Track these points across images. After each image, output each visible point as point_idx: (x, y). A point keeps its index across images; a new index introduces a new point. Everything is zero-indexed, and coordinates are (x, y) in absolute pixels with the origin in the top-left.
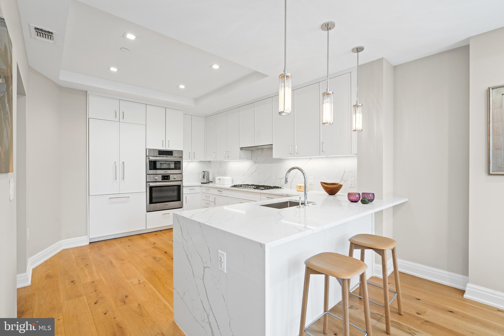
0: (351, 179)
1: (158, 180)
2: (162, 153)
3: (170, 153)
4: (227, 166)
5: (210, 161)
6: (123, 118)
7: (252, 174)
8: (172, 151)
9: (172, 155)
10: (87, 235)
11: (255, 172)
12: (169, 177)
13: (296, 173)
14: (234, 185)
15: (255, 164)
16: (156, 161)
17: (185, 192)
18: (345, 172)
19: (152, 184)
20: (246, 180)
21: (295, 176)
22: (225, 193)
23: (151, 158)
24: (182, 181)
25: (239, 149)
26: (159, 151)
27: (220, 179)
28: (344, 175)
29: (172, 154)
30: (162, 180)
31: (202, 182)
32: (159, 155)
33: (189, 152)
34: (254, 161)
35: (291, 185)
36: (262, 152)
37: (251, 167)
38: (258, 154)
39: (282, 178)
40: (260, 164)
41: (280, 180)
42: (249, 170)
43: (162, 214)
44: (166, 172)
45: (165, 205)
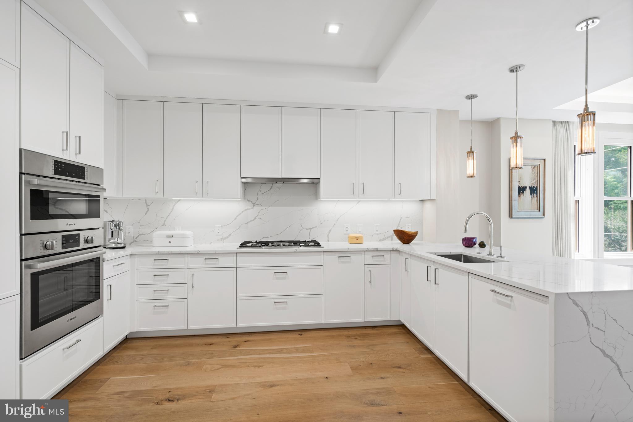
0: (409, 225)
1: (53, 250)
2: (62, 168)
3: (78, 171)
4: (172, 210)
7: (247, 223)
8: (84, 168)
9: (84, 179)
11: (253, 220)
12: (77, 237)
13: (337, 220)
15: (254, 206)
16: (48, 192)
17: (106, 273)
18: (401, 218)
19: (41, 266)
20: (230, 235)
21: (335, 224)
26: (55, 161)
27: (172, 236)
28: (400, 221)
29: (85, 176)
30: (63, 248)
32: (55, 174)
34: (251, 202)
35: (328, 237)
36: (272, 187)
37: (244, 211)
38: (260, 191)
39: (312, 228)
40: (267, 207)
41: (309, 230)
42: (238, 216)
43: (62, 348)
44: (72, 224)
45: (68, 321)
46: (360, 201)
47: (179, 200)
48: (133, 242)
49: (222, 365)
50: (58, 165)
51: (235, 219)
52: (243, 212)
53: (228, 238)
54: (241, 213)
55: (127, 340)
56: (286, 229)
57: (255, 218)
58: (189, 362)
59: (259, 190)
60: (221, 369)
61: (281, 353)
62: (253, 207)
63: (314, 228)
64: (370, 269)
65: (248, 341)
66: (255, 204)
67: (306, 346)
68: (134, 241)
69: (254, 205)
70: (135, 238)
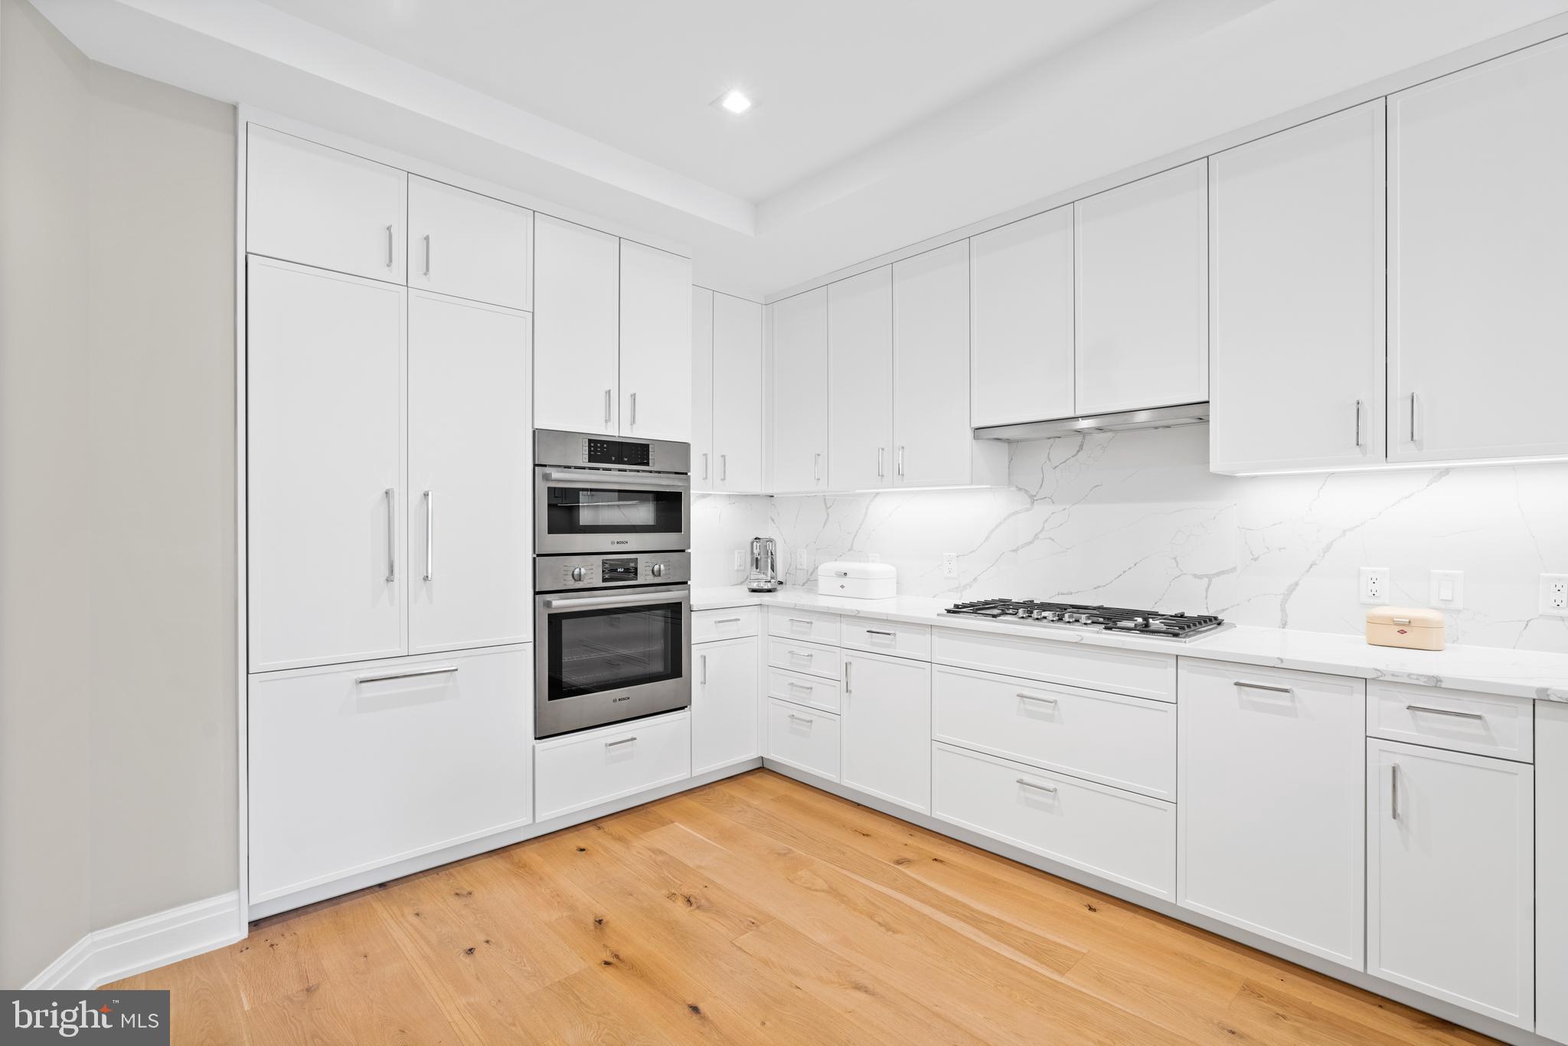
1: (585, 582)
2: (604, 451)
3: (636, 453)
4: (866, 516)
5: (772, 496)
6: (427, 269)
7: (1015, 551)
8: (647, 446)
9: (647, 464)
10: (237, 887)
11: (1031, 542)
12: (633, 565)
13: (1327, 549)
14: (956, 606)
15: (1033, 503)
16: (577, 490)
17: (699, 630)
19: (560, 603)
20: (975, 579)
21: (1312, 564)
22: (906, 643)
23: (556, 474)
24: (686, 583)
25: (969, 434)
26: (590, 441)
27: (845, 574)
29: (648, 459)
30: (604, 580)
31: (755, 586)
32: (590, 461)
33: (705, 455)
34: (1026, 491)
35: (1283, 610)
36: (1081, 447)
37: (1009, 517)
38: (1050, 460)
39: (1218, 574)
40: (1068, 507)
41: (1206, 580)
42: (993, 531)
43: (604, 742)
44: (622, 543)
45: (615, 701)
46: (1447, 471)
47: (877, 494)
48: (807, 582)
49: (830, 887)
50: (596, 447)
51: (987, 538)
52: (1005, 519)
53: (970, 586)
54: (1000, 523)
55: (762, 769)
56: (1124, 572)
57: (1036, 537)
58: (790, 850)
59: (1046, 455)
60: (818, 893)
61: (975, 927)
62: (1029, 506)
63: (1223, 573)
64: (1397, 760)
65: (941, 861)
66: (1035, 498)
67: (1060, 945)
68: (808, 580)
69: (1033, 499)
70: (810, 573)
